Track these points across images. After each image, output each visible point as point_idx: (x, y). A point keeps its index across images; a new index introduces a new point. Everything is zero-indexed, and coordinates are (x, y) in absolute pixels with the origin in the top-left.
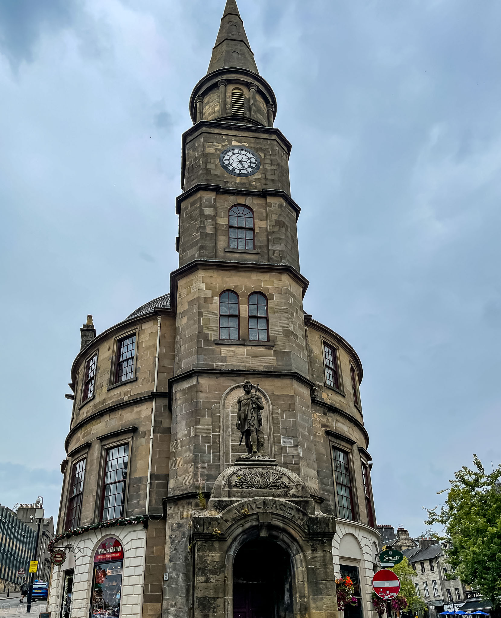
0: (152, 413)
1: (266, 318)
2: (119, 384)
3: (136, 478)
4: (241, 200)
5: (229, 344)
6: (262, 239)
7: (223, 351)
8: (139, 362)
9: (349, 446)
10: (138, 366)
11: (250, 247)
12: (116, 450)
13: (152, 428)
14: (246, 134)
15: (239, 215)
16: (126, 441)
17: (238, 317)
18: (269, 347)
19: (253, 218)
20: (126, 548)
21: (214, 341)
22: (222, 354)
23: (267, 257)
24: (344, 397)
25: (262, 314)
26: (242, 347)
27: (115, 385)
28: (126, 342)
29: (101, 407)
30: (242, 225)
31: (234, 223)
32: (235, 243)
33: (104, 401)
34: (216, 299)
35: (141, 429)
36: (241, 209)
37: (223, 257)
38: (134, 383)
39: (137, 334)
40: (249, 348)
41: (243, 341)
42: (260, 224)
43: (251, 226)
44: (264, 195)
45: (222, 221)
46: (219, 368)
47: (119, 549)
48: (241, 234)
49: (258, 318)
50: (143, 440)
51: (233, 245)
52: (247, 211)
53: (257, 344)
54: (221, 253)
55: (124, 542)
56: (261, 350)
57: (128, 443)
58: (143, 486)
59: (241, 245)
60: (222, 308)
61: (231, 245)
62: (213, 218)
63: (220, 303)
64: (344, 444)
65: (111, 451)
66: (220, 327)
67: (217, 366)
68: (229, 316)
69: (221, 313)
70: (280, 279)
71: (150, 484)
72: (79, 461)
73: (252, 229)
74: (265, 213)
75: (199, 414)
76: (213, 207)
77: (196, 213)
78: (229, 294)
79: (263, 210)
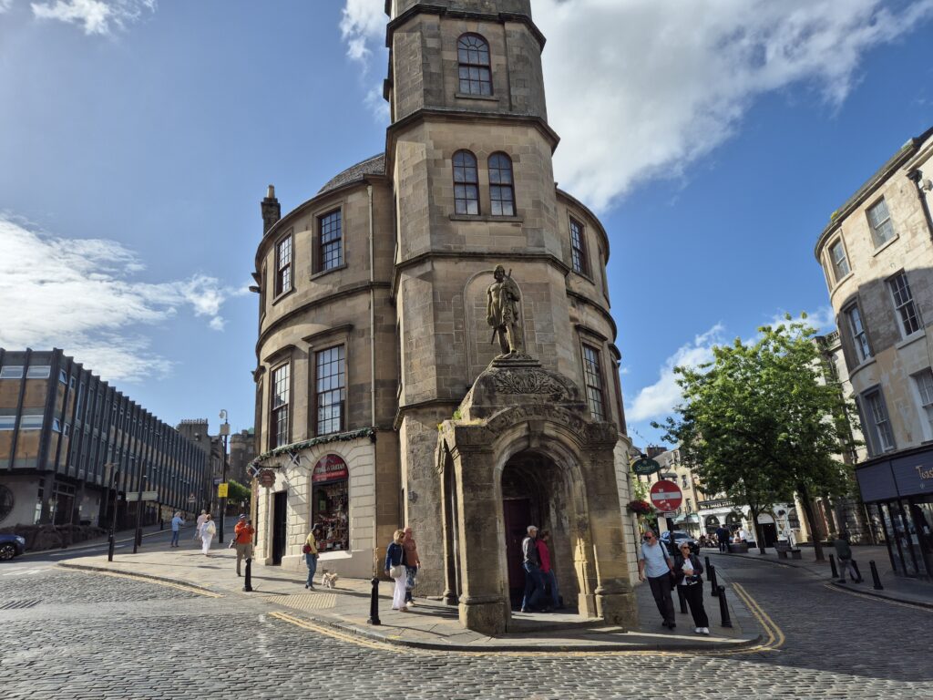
0: (370, 308)
1: (511, 186)
2: (324, 272)
3: (357, 386)
4: (473, 27)
5: (468, 219)
6: (501, 80)
7: (461, 228)
8: (348, 244)
9: (601, 344)
10: (348, 249)
11: (486, 91)
12: (327, 353)
13: (372, 326)
15: (470, 48)
16: (340, 342)
17: (476, 185)
18: (516, 224)
19: (489, 52)
20: (350, 466)
21: (449, 216)
22: (460, 233)
23: (508, 105)
24: (593, 284)
25: (505, 180)
26: (485, 224)
27: (318, 274)
28: (328, 220)
29: (304, 302)
30: (474, 61)
31: (464, 60)
32: (467, 87)
33: (306, 294)
34: (449, 162)
35: (359, 327)
36: (472, 40)
37: (454, 106)
38: (344, 271)
39: (342, 210)
40: (493, 225)
41: (484, 216)
42: (498, 61)
43: (486, 63)
44: (502, 19)
45: (450, 56)
46: (458, 250)
47: (342, 466)
48: (473, 74)
49: (501, 186)
50: (362, 340)
51: (464, 88)
52: (479, 43)
53: (501, 219)
54: (450, 100)
55: (347, 460)
56: (507, 226)
57: (343, 344)
58: (365, 394)
59: (474, 89)
60: (456, 173)
61: (462, 89)
62: (438, 51)
63: (453, 167)
64: (594, 340)
65: (321, 354)
66: (455, 199)
67: (455, 248)
68: (465, 184)
69: (456, 180)
70: (527, 135)
71: (375, 392)
72: (281, 367)
73: (488, 68)
74: (503, 45)
75: (436, 308)
76: (437, 36)
77: (417, 44)
78: (464, 156)
79: (501, 42)
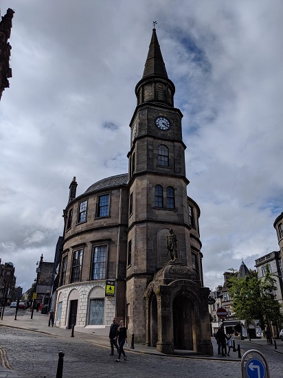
0: (118, 233)
1: (174, 199)
2: (100, 217)
3: (111, 262)
4: (163, 143)
5: (159, 209)
6: (172, 162)
7: (157, 212)
8: (111, 208)
10: (111, 210)
11: (167, 164)
12: (99, 248)
13: (118, 240)
14: (166, 110)
15: (162, 149)
16: (105, 244)
17: (162, 197)
18: (175, 212)
19: (168, 151)
21: (153, 207)
23: (174, 171)
24: (195, 230)
25: (172, 196)
26: (164, 211)
27: (98, 218)
28: (103, 198)
30: (163, 154)
31: (160, 154)
32: (160, 163)
33: (92, 224)
34: (154, 188)
35: (113, 240)
36: (163, 147)
37: (157, 170)
38: (109, 218)
39: (109, 195)
40: (167, 211)
41: (164, 208)
42: (171, 155)
43: (167, 155)
44: (173, 141)
45: (155, 152)
48: (163, 158)
49: (170, 198)
52: (166, 148)
53: (170, 210)
54: (155, 167)
56: (172, 212)
57: (106, 246)
58: (114, 266)
59: (163, 164)
60: (156, 192)
62: (152, 150)
63: (155, 190)
64: (195, 251)
65: (97, 248)
66: (155, 201)
68: (159, 196)
69: (156, 195)
70: (179, 181)
72: (78, 251)
73: (168, 157)
74: (173, 150)
75: (148, 239)
76: (152, 145)
77: (145, 147)
78: (159, 187)
79: (172, 148)
